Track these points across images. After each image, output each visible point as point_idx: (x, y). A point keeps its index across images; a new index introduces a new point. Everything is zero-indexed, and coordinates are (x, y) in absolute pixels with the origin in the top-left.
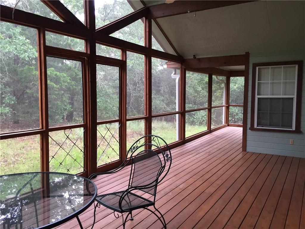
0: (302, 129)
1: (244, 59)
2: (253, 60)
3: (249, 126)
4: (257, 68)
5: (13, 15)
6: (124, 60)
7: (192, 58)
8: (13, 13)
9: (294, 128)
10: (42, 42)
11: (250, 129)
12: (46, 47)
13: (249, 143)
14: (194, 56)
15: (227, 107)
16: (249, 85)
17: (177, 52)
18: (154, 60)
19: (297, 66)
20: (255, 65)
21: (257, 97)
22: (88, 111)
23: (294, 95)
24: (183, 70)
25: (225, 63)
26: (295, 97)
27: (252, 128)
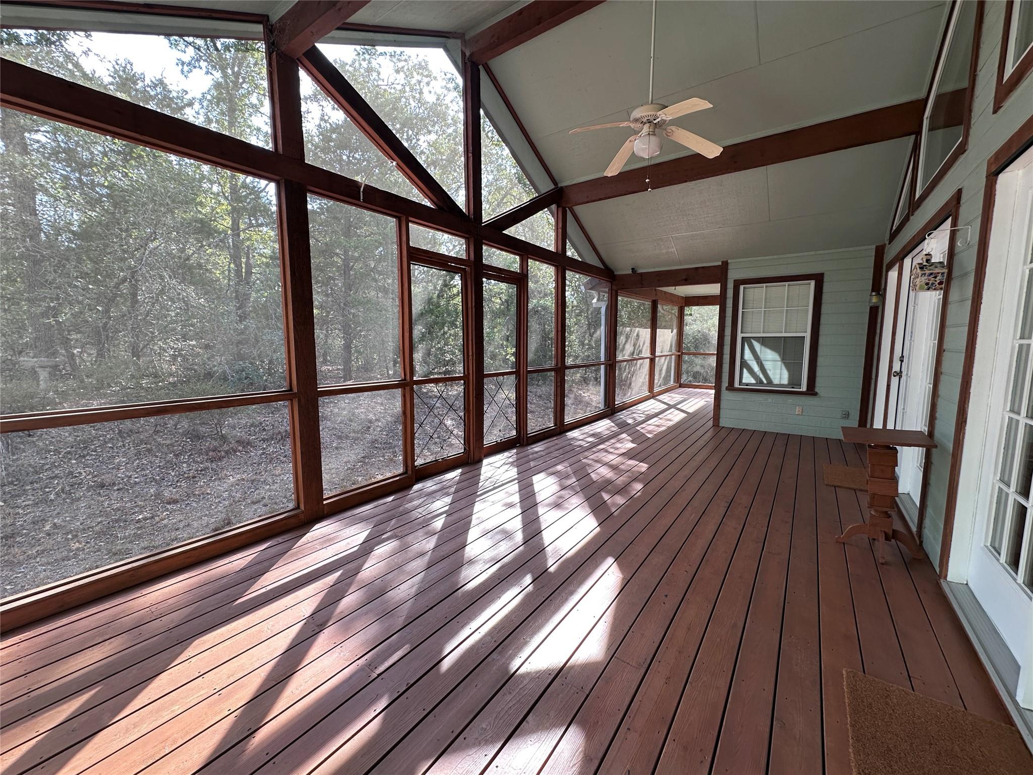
0: (817, 390)
1: (718, 274)
2: (733, 275)
3: (725, 383)
4: (742, 287)
5: (361, 193)
6: (525, 272)
7: (630, 272)
8: (362, 190)
9: (804, 388)
10: (404, 239)
11: (726, 390)
12: (409, 248)
13: (723, 413)
14: (633, 269)
15: (679, 355)
16: (727, 315)
17: (604, 263)
18: (569, 274)
19: (813, 283)
20: (738, 283)
21: (740, 336)
22: (470, 354)
23: (806, 332)
24: (614, 292)
25: (686, 280)
26: (808, 336)
27: (731, 388)
